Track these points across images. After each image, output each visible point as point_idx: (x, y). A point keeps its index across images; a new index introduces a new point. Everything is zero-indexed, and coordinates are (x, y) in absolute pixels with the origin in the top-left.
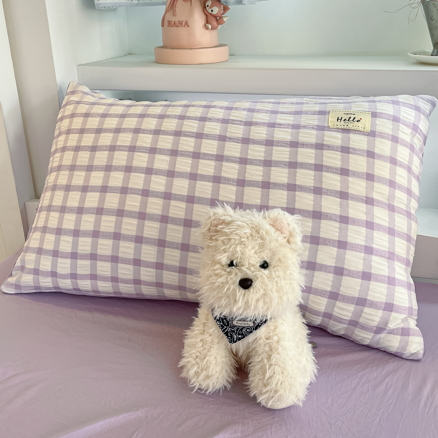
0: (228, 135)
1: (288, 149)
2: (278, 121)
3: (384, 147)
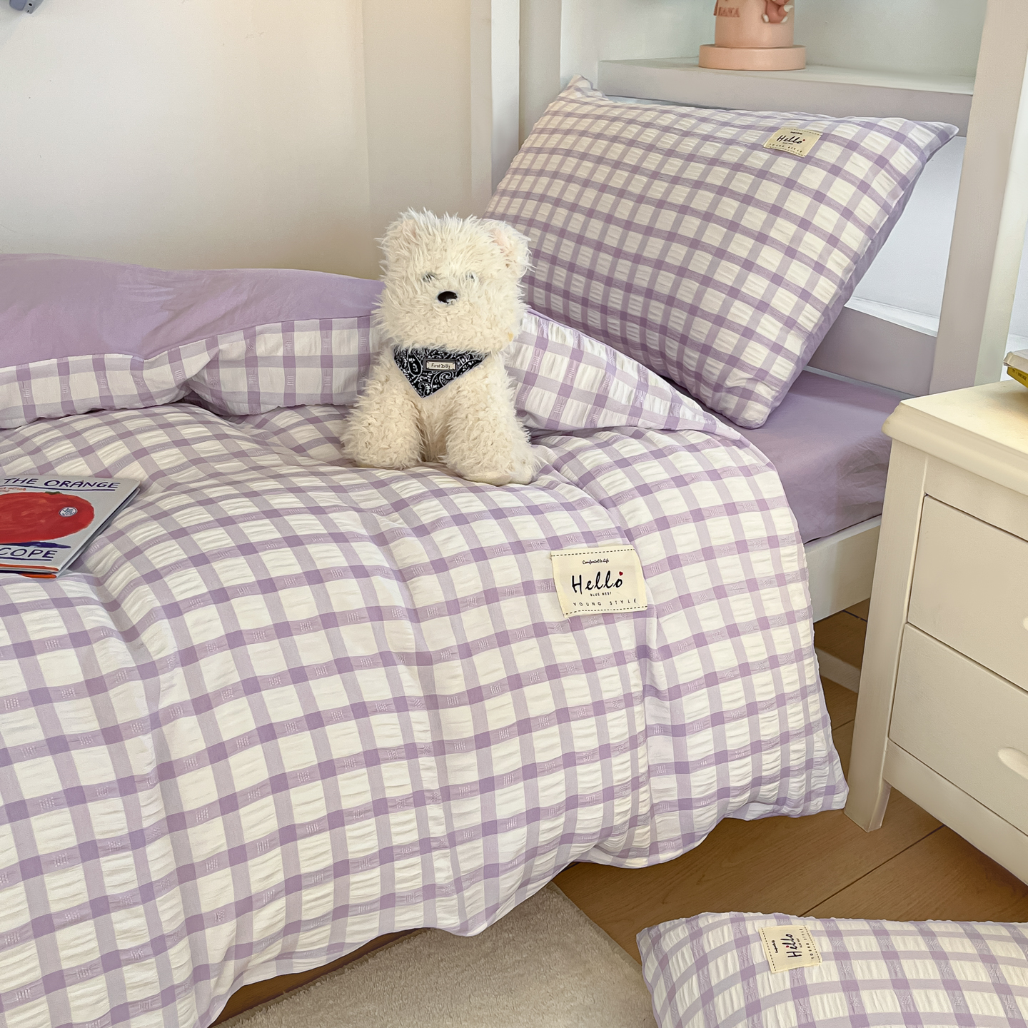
3: (813, 177)
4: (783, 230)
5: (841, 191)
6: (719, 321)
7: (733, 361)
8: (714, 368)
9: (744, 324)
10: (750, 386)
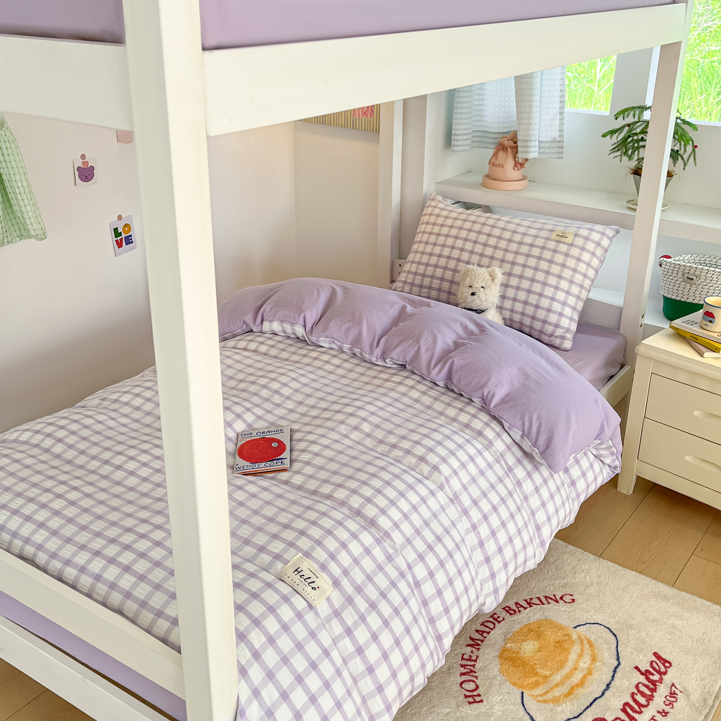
0: (503, 236)
1: (528, 247)
2: (529, 233)
3: (575, 252)
4: (567, 273)
5: (586, 257)
6: (549, 310)
7: (557, 326)
8: (549, 329)
9: (559, 311)
10: (564, 335)
